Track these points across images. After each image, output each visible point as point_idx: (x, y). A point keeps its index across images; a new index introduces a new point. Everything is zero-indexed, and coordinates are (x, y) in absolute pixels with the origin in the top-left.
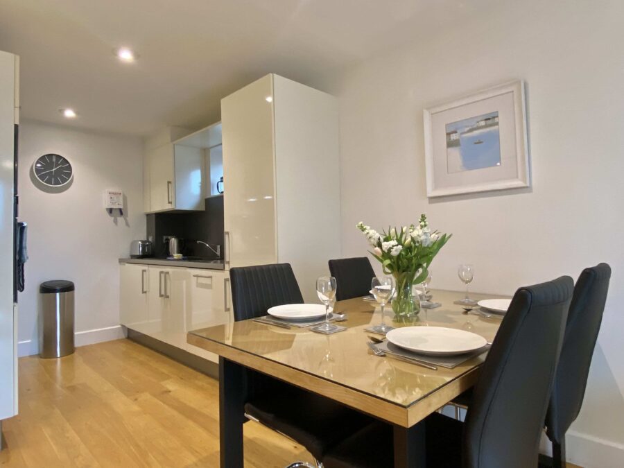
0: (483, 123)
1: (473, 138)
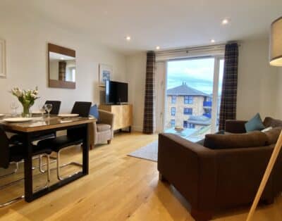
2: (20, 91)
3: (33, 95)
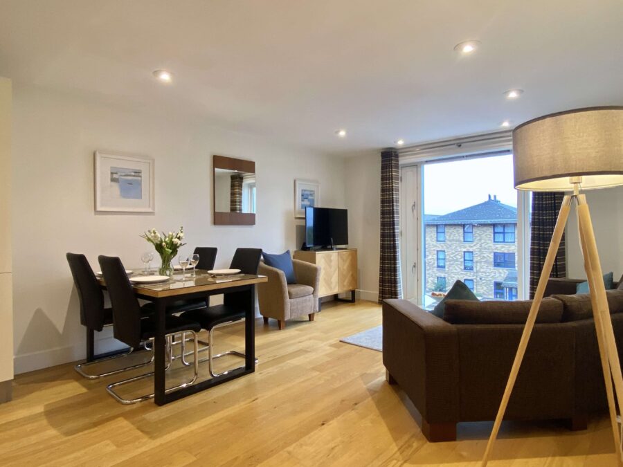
0: (133, 174)
1: (127, 180)
2: (158, 234)
3: (175, 240)
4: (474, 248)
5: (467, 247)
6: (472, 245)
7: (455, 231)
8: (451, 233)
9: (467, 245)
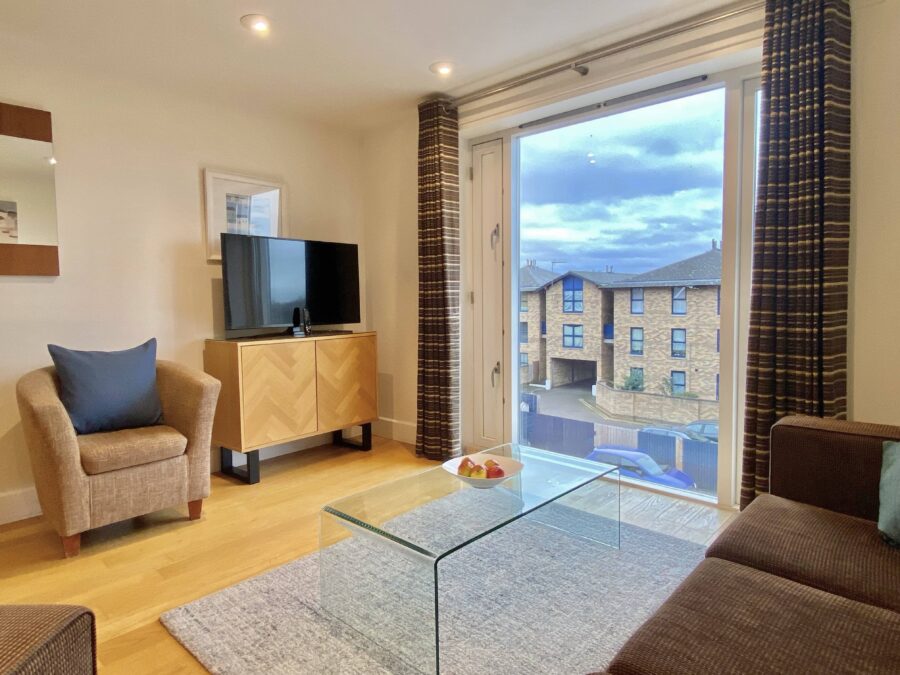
4: (688, 323)
5: (677, 322)
6: (684, 319)
7: (658, 297)
8: (653, 301)
9: (677, 319)
